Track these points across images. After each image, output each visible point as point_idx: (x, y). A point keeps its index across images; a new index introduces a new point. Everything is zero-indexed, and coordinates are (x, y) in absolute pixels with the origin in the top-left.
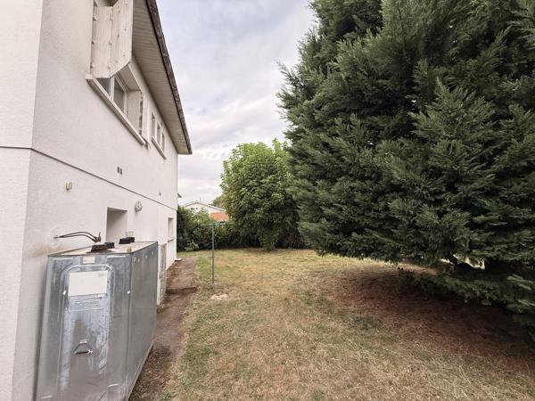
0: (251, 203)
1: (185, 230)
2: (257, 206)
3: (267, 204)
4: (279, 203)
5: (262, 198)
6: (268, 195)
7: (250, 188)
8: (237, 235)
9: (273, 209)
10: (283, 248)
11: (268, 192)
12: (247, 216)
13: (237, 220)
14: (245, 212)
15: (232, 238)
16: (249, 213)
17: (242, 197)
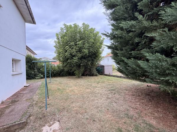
0: (71, 54)
1: (35, 68)
2: (74, 56)
3: (80, 55)
4: (86, 54)
5: (77, 52)
6: (80, 51)
7: (70, 46)
8: (63, 70)
9: (82, 58)
10: (84, 76)
11: (80, 49)
12: (69, 61)
13: (63, 64)
14: (68, 59)
15: (61, 72)
16: (70, 59)
17: (66, 51)
